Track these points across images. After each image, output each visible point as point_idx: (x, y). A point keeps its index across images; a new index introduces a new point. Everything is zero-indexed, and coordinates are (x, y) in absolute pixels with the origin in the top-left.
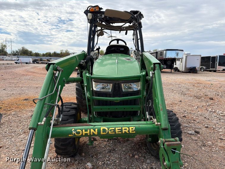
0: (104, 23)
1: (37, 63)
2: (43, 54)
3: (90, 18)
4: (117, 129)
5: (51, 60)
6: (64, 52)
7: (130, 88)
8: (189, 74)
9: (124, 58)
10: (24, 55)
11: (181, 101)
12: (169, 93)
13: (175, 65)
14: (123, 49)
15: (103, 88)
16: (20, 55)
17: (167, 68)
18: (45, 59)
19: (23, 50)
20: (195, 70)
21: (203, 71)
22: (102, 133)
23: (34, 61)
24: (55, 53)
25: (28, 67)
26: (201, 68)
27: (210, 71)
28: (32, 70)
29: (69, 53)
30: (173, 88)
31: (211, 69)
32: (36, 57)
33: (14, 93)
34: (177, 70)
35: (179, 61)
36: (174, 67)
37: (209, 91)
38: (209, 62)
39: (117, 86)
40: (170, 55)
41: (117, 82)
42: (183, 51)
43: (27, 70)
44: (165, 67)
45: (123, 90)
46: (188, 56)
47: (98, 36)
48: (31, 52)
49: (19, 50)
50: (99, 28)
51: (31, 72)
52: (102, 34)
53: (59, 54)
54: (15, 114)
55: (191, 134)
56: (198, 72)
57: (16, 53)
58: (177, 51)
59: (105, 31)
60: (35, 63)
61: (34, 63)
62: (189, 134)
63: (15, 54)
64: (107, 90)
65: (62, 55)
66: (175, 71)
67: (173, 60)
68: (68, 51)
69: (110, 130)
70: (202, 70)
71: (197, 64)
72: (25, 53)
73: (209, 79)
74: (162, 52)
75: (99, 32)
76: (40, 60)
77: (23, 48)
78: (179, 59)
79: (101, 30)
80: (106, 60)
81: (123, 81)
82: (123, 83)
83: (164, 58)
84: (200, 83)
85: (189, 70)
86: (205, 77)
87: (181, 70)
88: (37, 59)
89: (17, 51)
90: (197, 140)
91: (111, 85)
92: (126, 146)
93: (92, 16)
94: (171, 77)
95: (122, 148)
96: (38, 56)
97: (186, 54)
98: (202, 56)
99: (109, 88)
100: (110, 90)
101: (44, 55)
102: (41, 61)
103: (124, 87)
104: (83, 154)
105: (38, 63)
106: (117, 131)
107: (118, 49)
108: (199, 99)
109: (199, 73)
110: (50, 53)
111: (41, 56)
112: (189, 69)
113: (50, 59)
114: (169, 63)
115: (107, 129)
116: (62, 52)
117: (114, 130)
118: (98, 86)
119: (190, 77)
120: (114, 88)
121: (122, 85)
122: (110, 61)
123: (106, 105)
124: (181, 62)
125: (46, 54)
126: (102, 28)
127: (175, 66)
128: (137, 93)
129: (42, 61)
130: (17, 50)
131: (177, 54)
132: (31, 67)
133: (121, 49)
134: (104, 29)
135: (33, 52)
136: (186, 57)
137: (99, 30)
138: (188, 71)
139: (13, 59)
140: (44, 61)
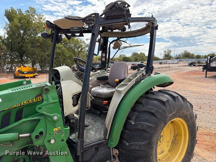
1: (193, 65)
10: (185, 58)
16: (182, 58)
19: (185, 53)
49: (182, 53)
57: (179, 57)
60: (192, 65)
72: (187, 56)
76: (198, 63)
88: (194, 61)
101: (205, 57)
105: (195, 65)
130: (180, 54)
139: (175, 62)
140: (202, 63)
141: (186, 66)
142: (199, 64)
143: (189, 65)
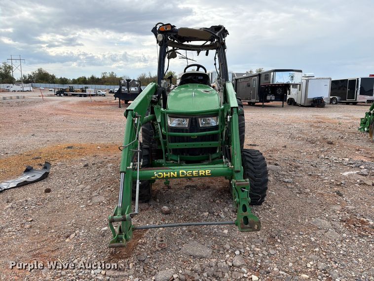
0: (175, 41)
1: (64, 95)
2: (74, 80)
3: (161, 39)
4: (194, 172)
5: (87, 90)
6: (108, 75)
7: (209, 123)
8: (312, 108)
9: (202, 90)
10: (42, 83)
11: (285, 147)
12: (271, 137)
13: (289, 94)
14: (202, 78)
15: (179, 124)
16: (36, 83)
17: (276, 100)
18: (77, 87)
19: (39, 73)
20: (321, 103)
21: (336, 104)
22: (181, 176)
23: (60, 93)
24: (93, 78)
25: (53, 102)
26: (332, 99)
27: (348, 103)
28: (62, 107)
29: (117, 77)
30: (278, 130)
31: (348, 100)
32: (62, 85)
33: (49, 139)
34: (292, 102)
35: (296, 87)
36: (287, 99)
37: (332, 133)
38: (345, 89)
39: (194, 121)
40: (280, 79)
41: (193, 117)
42: (301, 71)
43: (54, 107)
44: (273, 98)
45: (201, 126)
46: (310, 79)
47: (169, 58)
48: (53, 77)
49: (33, 73)
50: (170, 48)
51: (62, 110)
52: (173, 55)
53: (101, 79)
54: (62, 165)
55: (288, 182)
56: (326, 105)
57: (28, 79)
58: (292, 72)
59: (179, 51)
60: (62, 95)
61: (60, 96)
62: (284, 182)
63: (27, 81)
64: (184, 126)
65: (105, 82)
66: (290, 105)
67: (286, 87)
68: (114, 74)
69: (188, 173)
70: (334, 103)
71: (325, 93)
72: (43, 78)
73: (339, 116)
74: (268, 75)
75: (170, 53)
77: (40, 70)
78: (295, 86)
79: (173, 50)
80: (181, 92)
81: (200, 115)
82: (200, 117)
83: (271, 83)
84: (323, 122)
85: (312, 103)
86: (335, 114)
87: (298, 102)
88: (64, 88)
89: (31, 76)
90: (293, 188)
91: (188, 120)
92: (206, 193)
93: (163, 37)
94: (280, 114)
95: (202, 195)
96: (66, 84)
97: (307, 76)
98: (332, 80)
99: (186, 123)
100: (187, 126)
101: (75, 82)
102: (71, 91)
103: (202, 123)
104: (158, 200)
105: (66, 95)
106: (194, 174)
107: (195, 78)
108: (313, 143)
109: (327, 107)
110: (85, 78)
111: (70, 84)
112: (311, 101)
113: (86, 88)
114: (279, 91)
115: (185, 172)
116: (104, 76)
117: (192, 173)
118: (174, 122)
119: (311, 114)
120: (191, 123)
121: (199, 119)
122: (186, 94)
123: (183, 141)
124: (300, 90)
125: (78, 79)
126: (173, 48)
127: (289, 97)
128: (216, 128)
129: (73, 92)
130: (31, 74)
131: (292, 77)
132: (57, 102)
133: (199, 78)
134: (176, 49)
135: (56, 77)
136: (307, 81)
137: (171, 51)
138: (310, 105)
139: (25, 89)
140: (76, 92)
141: (51, 96)
142: (72, 93)
143: (56, 95)
